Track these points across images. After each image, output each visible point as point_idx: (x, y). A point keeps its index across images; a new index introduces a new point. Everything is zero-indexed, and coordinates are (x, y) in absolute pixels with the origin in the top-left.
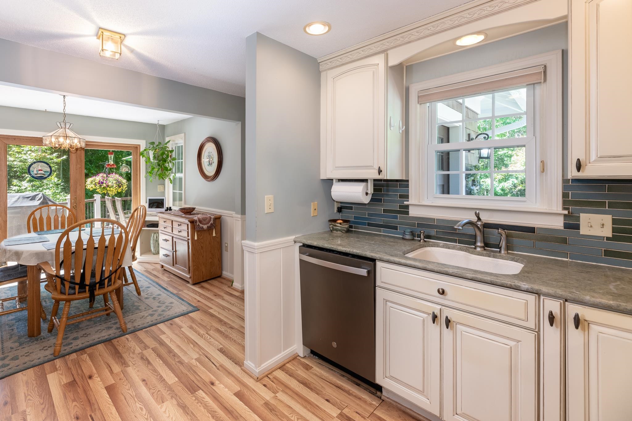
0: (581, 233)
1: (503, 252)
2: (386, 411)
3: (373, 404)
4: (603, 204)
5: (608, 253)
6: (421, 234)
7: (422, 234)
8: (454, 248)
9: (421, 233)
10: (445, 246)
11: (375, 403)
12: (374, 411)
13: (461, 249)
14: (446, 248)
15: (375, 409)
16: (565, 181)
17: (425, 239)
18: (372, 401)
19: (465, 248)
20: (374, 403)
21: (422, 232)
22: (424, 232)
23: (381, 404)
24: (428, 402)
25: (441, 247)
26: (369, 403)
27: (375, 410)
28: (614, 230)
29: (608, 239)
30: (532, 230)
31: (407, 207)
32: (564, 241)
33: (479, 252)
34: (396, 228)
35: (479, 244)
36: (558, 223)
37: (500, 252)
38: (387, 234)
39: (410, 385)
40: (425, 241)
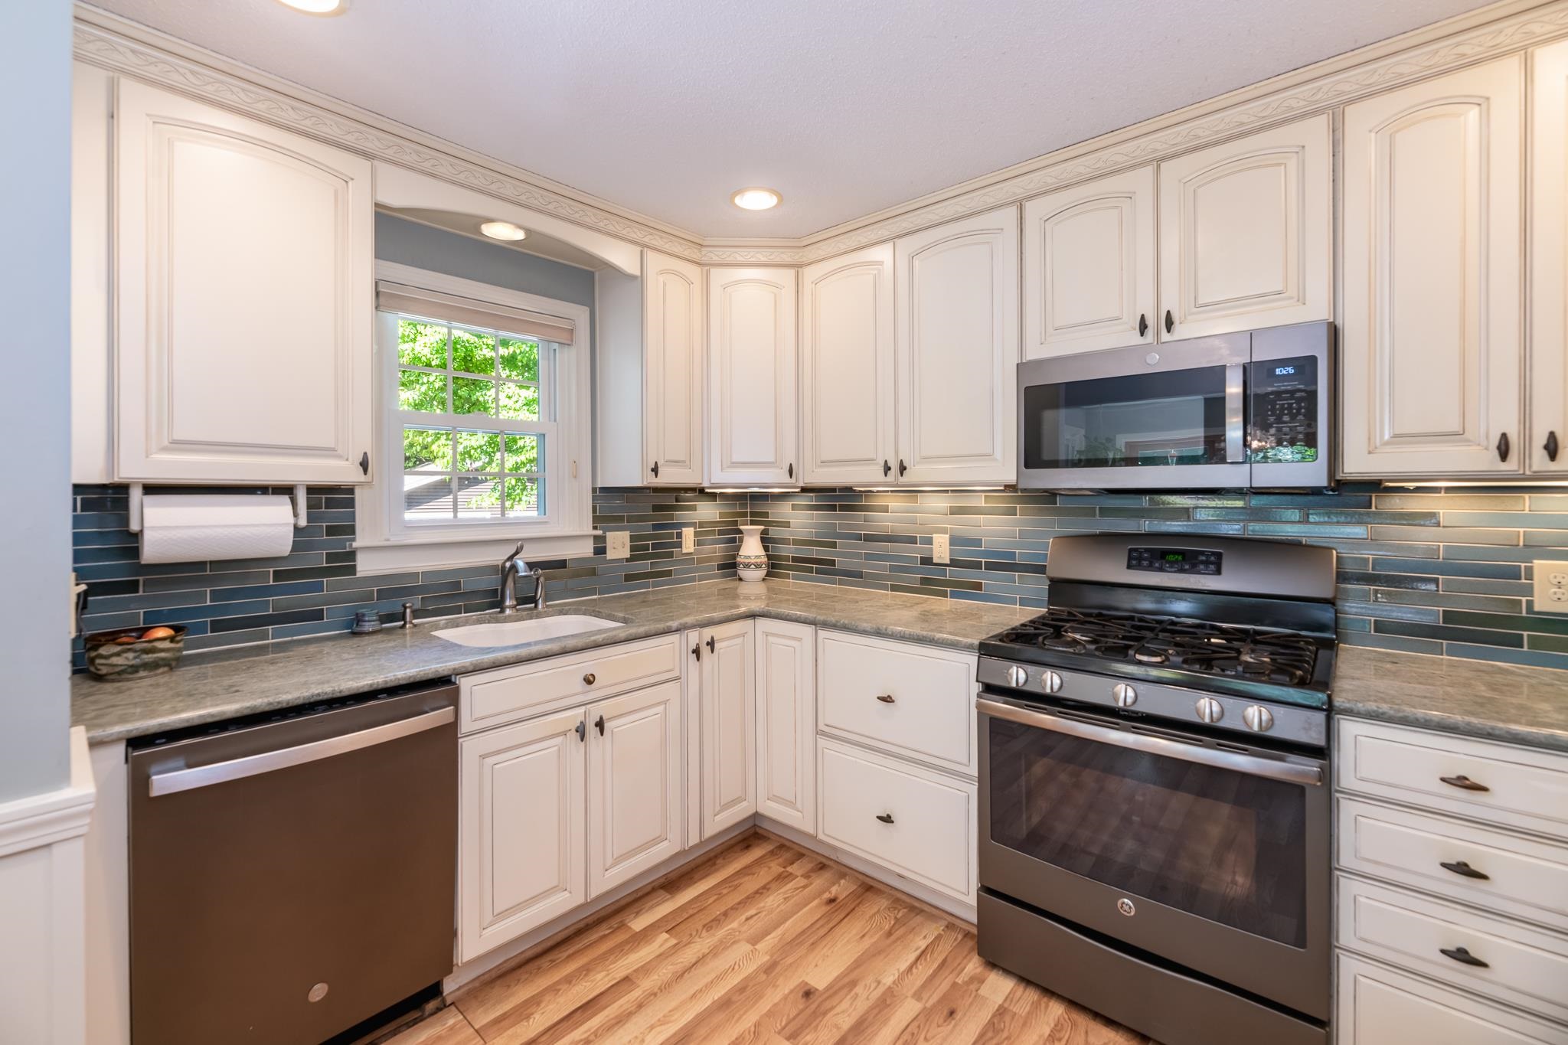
0: (608, 558)
1: (540, 606)
2: (483, 1006)
3: (454, 1025)
4: (620, 519)
5: (629, 578)
6: (404, 613)
7: (408, 611)
8: (466, 623)
9: (405, 608)
10: (450, 624)
11: (452, 1019)
12: (472, 1027)
13: (479, 622)
14: (453, 627)
15: (470, 1023)
16: (594, 490)
17: (414, 621)
18: (445, 1025)
19: (488, 616)
20: (451, 1022)
21: (408, 605)
22: (413, 604)
23: (462, 1010)
24: (566, 894)
25: (442, 629)
26: (448, 1031)
27: (473, 1025)
28: (632, 549)
29: (627, 560)
30: (562, 564)
31: (352, 555)
32: (593, 572)
33: (509, 616)
34: (318, 615)
35: (508, 603)
36: (586, 549)
37: (536, 606)
38: (289, 639)
39: (541, 891)
40: (415, 626)
